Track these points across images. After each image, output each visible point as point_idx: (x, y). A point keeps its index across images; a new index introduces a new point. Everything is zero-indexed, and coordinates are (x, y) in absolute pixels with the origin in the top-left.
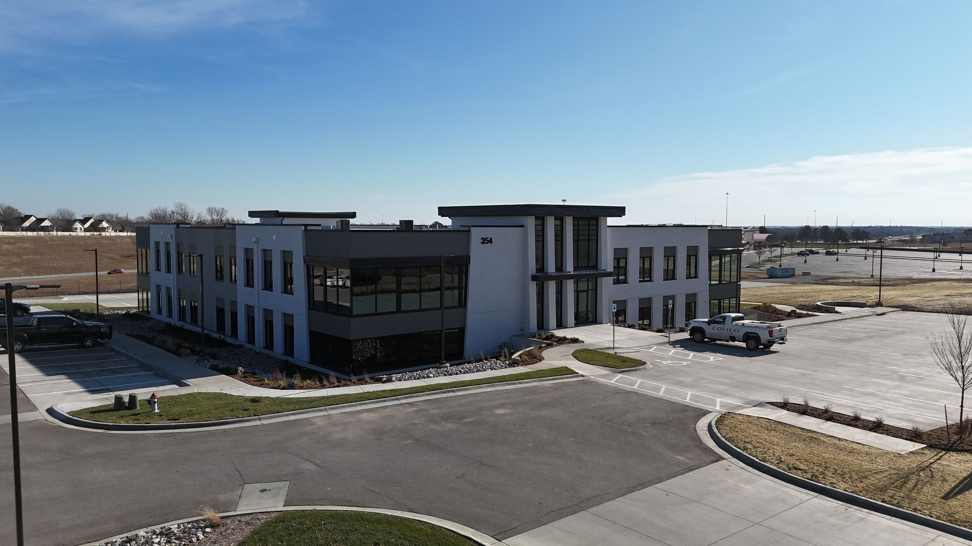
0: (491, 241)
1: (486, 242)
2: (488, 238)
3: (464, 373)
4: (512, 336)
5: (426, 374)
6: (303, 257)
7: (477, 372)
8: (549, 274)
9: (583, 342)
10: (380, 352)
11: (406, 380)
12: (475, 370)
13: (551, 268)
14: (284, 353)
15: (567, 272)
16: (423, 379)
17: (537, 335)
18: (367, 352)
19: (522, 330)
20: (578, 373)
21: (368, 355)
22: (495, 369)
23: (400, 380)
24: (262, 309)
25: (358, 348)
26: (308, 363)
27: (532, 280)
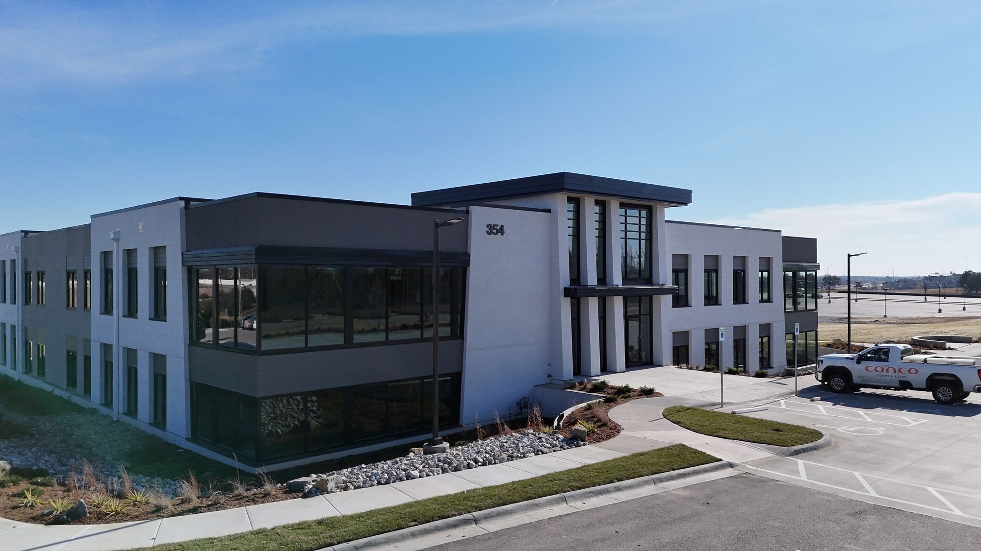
0: (501, 231)
1: (495, 231)
2: (497, 226)
3: (484, 464)
4: (535, 386)
5: (404, 470)
6: (180, 254)
7: (508, 460)
8: (589, 287)
9: (661, 395)
10: (318, 417)
11: (359, 487)
12: (504, 456)
13: (592, 278)
14: (152, 421)
15: (613, 285)
16: (398, 484)
17: (577, 384)
18: (295, 418)
19: (549, 376)
20: (720, 460)
21: (296, 422)
22: (543, 453)
23: (346, 488)
24: (124, 348)
25: (278, 412)
26: (186, 439)
27: (565, 297)
